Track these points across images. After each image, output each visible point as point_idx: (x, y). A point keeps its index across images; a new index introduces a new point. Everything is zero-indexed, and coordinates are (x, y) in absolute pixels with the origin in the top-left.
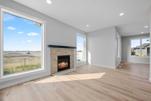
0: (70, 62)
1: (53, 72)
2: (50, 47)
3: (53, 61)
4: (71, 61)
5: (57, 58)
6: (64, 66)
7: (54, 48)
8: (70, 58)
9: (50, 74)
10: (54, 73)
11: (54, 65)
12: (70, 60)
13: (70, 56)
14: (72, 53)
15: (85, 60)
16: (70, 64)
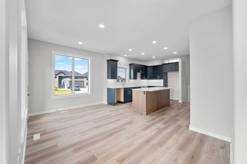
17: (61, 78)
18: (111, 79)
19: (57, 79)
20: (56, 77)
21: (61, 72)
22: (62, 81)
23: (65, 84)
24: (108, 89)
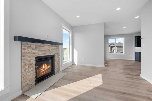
0: (55, 65)
1: (26, 88)
2: (19, 40)
3: (27, 67)
4: (56, 63)
5: (34, 62)
6: (45, 71)
7: (29, 43)
8: (55, 59)
9: (20, 93)
10: (29, 89)
11: (30, 74)
12: (55, 61)
13: (55, 56)
14: (58, 52)
15: (71, 60)
16: (55, 68)
17: (112, 47)
18: (137, 46)
19: (110, 48)
20: (109, 47)
21: (112, 44)
22: (113, 49)
23: (114, 51)
24: (135, 52)
